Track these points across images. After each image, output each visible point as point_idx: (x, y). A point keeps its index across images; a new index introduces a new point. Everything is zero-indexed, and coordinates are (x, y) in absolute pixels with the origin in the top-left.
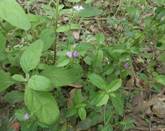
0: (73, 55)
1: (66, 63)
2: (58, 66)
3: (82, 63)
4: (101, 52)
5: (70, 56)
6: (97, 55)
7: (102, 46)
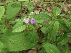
0: (30, 22)
1: (21, 29)
2: (13, 32)
3: (39, 31)
4: (57, 23)
5: (27, 22)
6: (53, 25)
7: (59, 17)
